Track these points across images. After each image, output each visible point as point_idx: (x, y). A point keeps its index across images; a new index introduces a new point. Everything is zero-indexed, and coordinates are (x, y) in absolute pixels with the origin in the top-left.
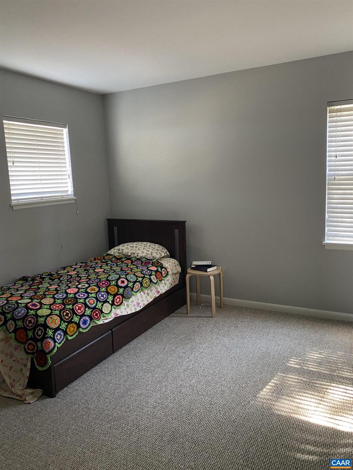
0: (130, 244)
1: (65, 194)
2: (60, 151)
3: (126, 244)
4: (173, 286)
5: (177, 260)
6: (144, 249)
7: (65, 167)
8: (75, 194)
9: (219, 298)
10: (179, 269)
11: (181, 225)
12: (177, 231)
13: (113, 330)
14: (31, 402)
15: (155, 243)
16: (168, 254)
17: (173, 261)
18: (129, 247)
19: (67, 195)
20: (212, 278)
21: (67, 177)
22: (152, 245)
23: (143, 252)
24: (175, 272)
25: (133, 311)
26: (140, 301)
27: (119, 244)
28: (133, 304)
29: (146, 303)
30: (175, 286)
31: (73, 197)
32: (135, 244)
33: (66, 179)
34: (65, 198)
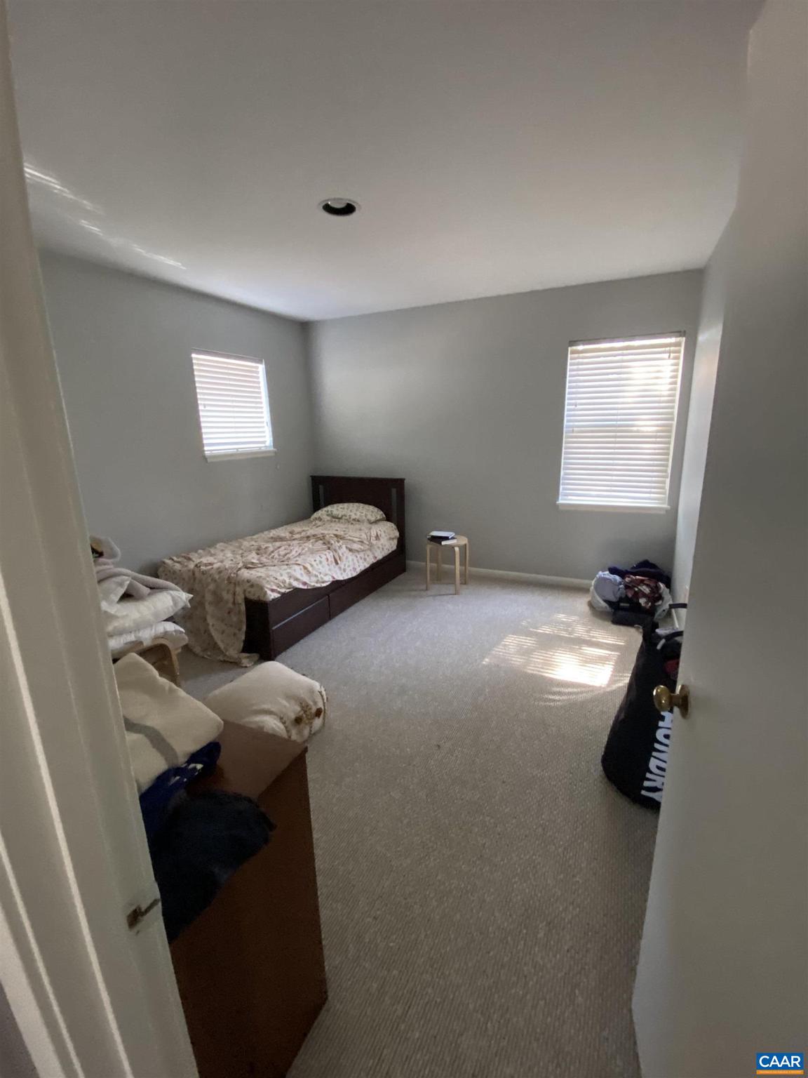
0: (341, 505)
1: (263, 445)
2: (254, 382)
3: (335, 505)
4: (390, 551)
5: (395, 524)
6: (357, 510)
7: (262, 408)
8: (275, 446)
9: (464, 568)
10: (397, 534)
11: (399, 483)
12: (394, 491)
13: (330, 595)
14: (248, 665)
15: (370, 504)
16: (384, 516)
17: (389, 524)
18: (339, 508)
19: (266, 447)
20: (457, 549)
21: (265, 424)
22: (367, 506)
23: (355, 514)
24: (393, 537)
25: (350, 576)
26: (357, 566)
27: (326, 505)
28: (349, 569)
29: (362, 568)
30: (393, 552)
31: (272, 449)
32: (346, 505)
33: (263, 427)
34: (263, 449)
